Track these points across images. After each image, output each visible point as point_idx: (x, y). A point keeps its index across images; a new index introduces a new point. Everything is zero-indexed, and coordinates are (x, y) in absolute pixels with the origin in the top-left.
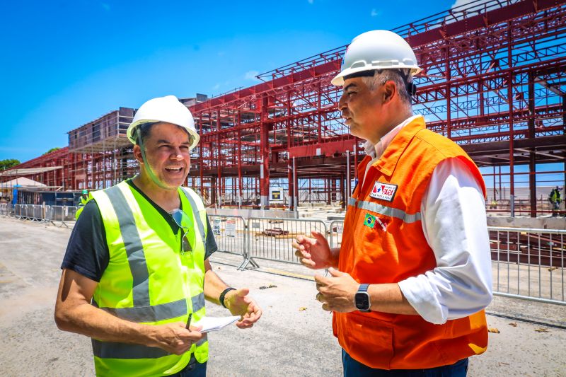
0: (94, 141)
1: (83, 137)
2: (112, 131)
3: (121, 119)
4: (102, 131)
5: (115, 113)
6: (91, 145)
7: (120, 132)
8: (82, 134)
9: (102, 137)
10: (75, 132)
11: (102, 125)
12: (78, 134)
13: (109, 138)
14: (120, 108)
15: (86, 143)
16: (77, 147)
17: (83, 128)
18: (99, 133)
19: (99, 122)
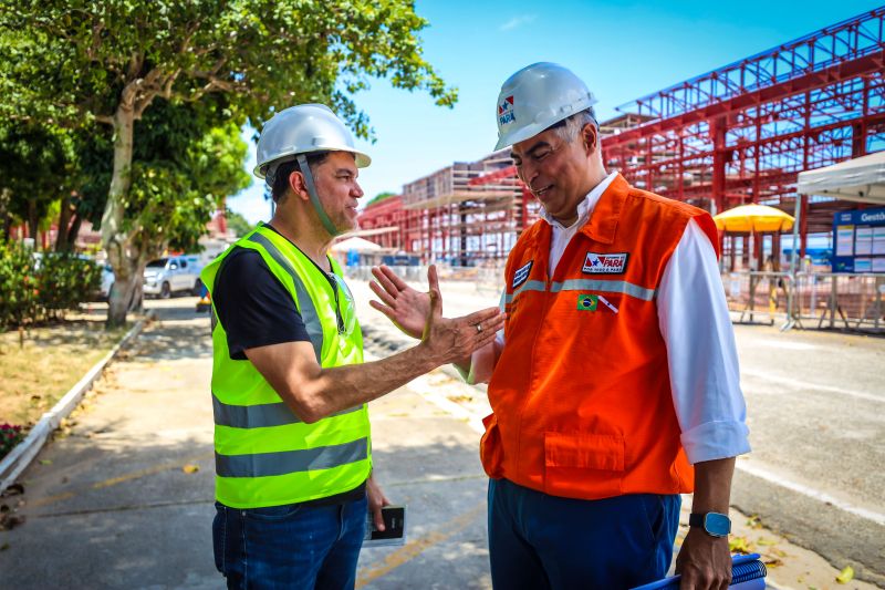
0: (429, 197)
1: (418, 192)
2: (447, 188)
3: (455, 175)
4: (436, 186)
5: (448, 169)
6: (425, 201)
7: (455, 189)
8: (418, 189)
9: (436, 193)
10: (410, 186)
11: (436, 180)
12: (413, 188)
13: (444, 195)
14: (456, 164)
15: (420, 199)
16: (411, 203)
17: (418, 182)
18: (433, 189)
19: (434, 176)
